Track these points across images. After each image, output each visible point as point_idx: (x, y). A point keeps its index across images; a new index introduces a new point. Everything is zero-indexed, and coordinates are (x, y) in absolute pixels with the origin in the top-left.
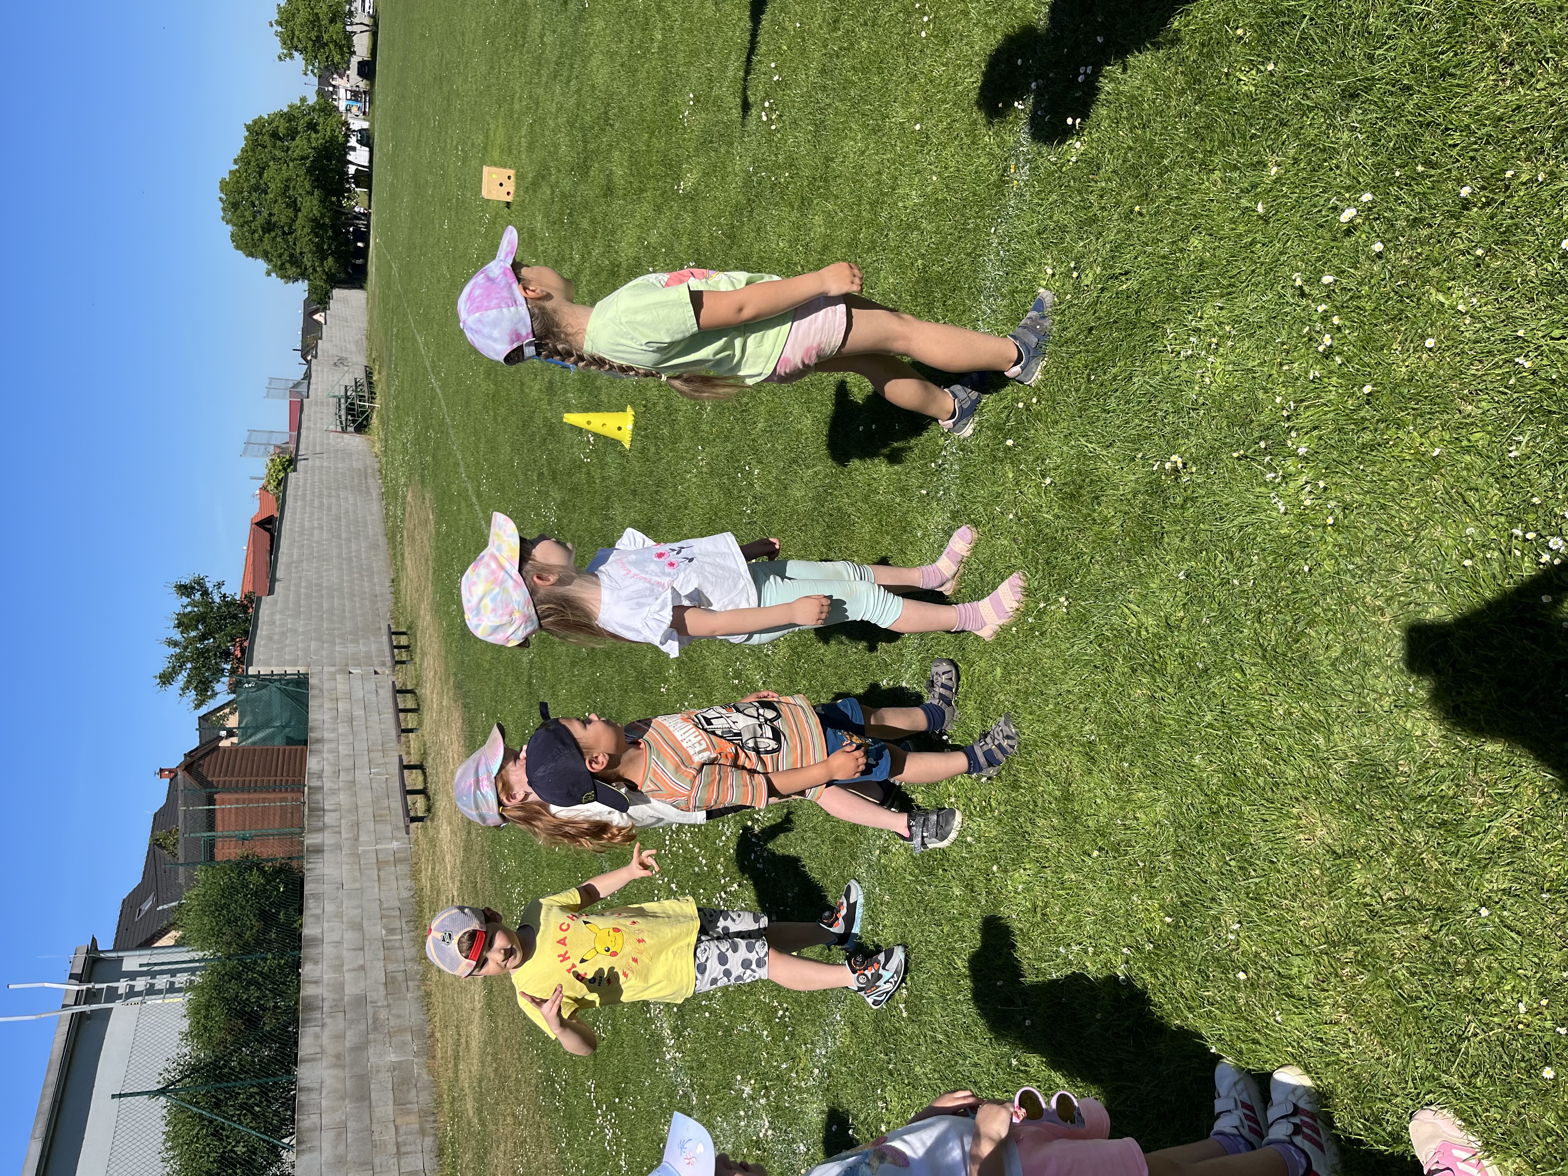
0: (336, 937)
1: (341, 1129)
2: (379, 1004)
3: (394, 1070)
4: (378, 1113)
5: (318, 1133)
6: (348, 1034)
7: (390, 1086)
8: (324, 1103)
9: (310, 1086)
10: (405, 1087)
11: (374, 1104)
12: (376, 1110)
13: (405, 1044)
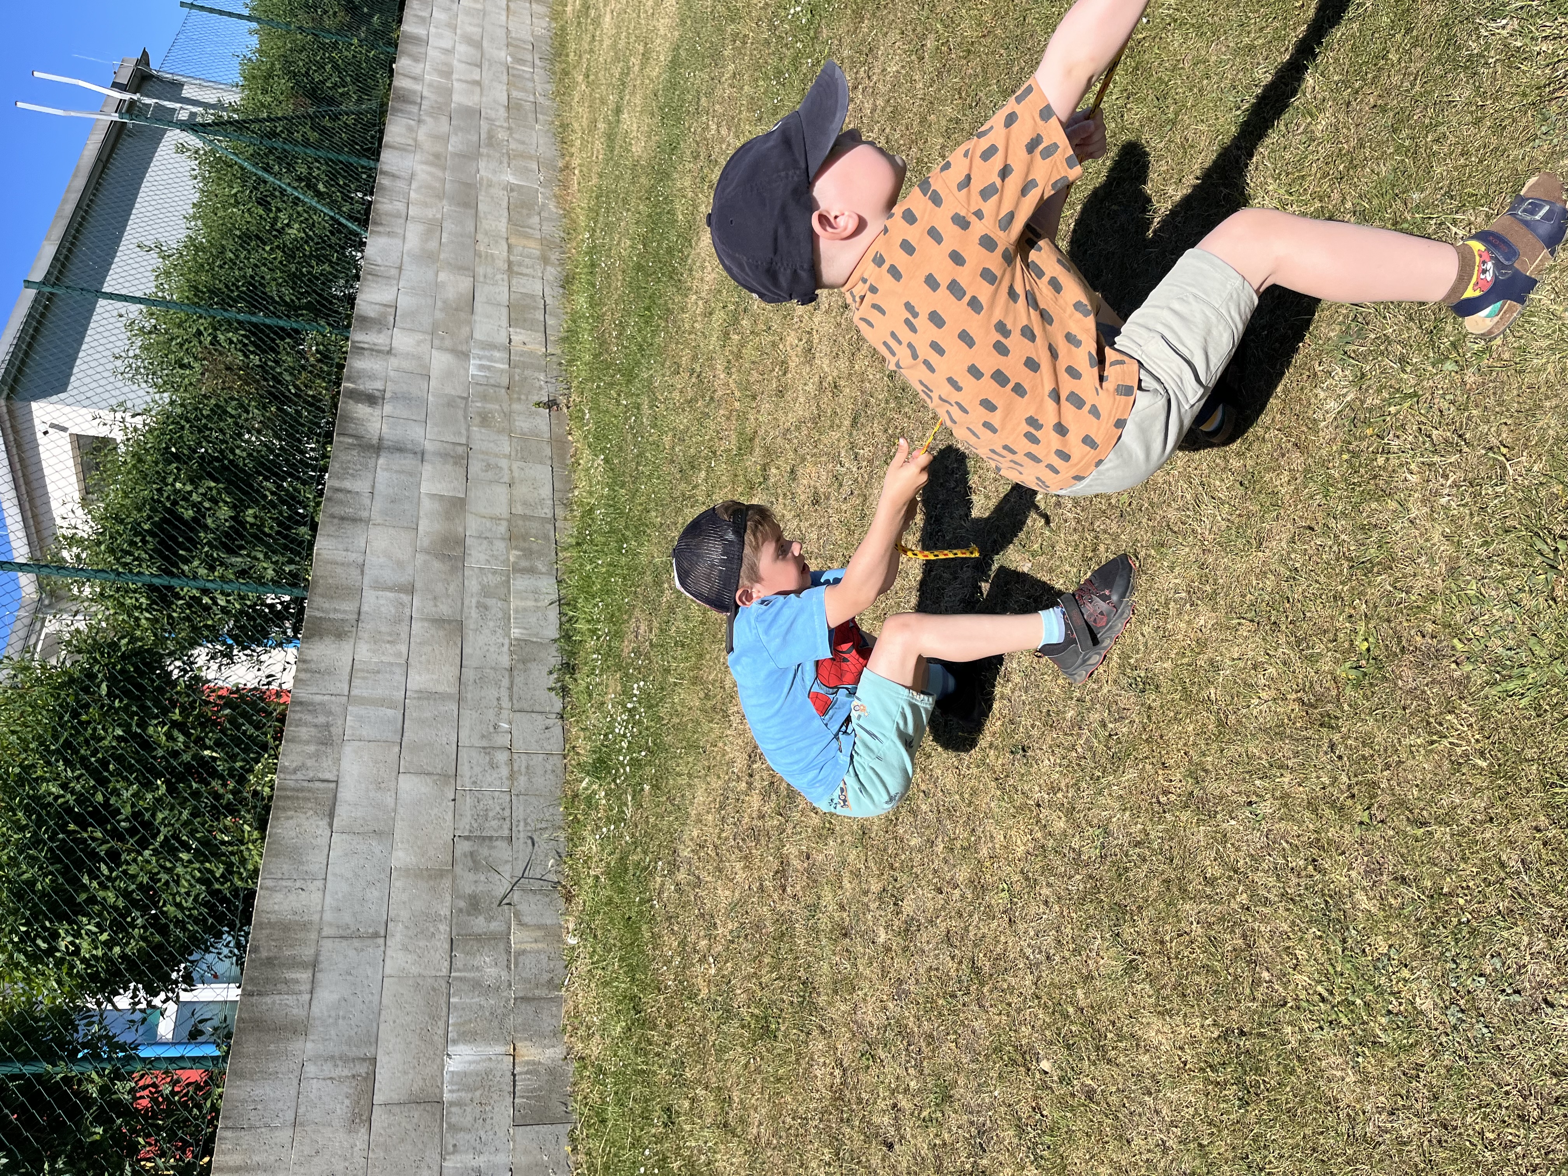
0: (446, 44)
1: (434, 227)
2: (497, 123)
3: (512, 190)
4: (486, 224)
5: (402, 221)
6: (453, 139)
7: (505, 204)
8: (413, 195)
9: (397, 173)
10: (525, 212)
11: (481, 214)
12: (484, 221)
13: (528, 170)
